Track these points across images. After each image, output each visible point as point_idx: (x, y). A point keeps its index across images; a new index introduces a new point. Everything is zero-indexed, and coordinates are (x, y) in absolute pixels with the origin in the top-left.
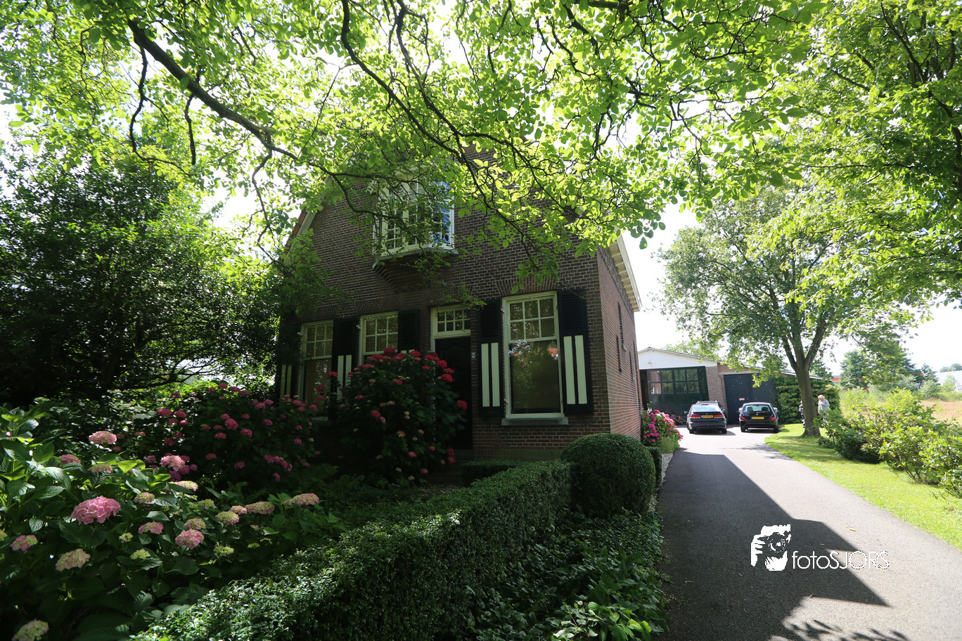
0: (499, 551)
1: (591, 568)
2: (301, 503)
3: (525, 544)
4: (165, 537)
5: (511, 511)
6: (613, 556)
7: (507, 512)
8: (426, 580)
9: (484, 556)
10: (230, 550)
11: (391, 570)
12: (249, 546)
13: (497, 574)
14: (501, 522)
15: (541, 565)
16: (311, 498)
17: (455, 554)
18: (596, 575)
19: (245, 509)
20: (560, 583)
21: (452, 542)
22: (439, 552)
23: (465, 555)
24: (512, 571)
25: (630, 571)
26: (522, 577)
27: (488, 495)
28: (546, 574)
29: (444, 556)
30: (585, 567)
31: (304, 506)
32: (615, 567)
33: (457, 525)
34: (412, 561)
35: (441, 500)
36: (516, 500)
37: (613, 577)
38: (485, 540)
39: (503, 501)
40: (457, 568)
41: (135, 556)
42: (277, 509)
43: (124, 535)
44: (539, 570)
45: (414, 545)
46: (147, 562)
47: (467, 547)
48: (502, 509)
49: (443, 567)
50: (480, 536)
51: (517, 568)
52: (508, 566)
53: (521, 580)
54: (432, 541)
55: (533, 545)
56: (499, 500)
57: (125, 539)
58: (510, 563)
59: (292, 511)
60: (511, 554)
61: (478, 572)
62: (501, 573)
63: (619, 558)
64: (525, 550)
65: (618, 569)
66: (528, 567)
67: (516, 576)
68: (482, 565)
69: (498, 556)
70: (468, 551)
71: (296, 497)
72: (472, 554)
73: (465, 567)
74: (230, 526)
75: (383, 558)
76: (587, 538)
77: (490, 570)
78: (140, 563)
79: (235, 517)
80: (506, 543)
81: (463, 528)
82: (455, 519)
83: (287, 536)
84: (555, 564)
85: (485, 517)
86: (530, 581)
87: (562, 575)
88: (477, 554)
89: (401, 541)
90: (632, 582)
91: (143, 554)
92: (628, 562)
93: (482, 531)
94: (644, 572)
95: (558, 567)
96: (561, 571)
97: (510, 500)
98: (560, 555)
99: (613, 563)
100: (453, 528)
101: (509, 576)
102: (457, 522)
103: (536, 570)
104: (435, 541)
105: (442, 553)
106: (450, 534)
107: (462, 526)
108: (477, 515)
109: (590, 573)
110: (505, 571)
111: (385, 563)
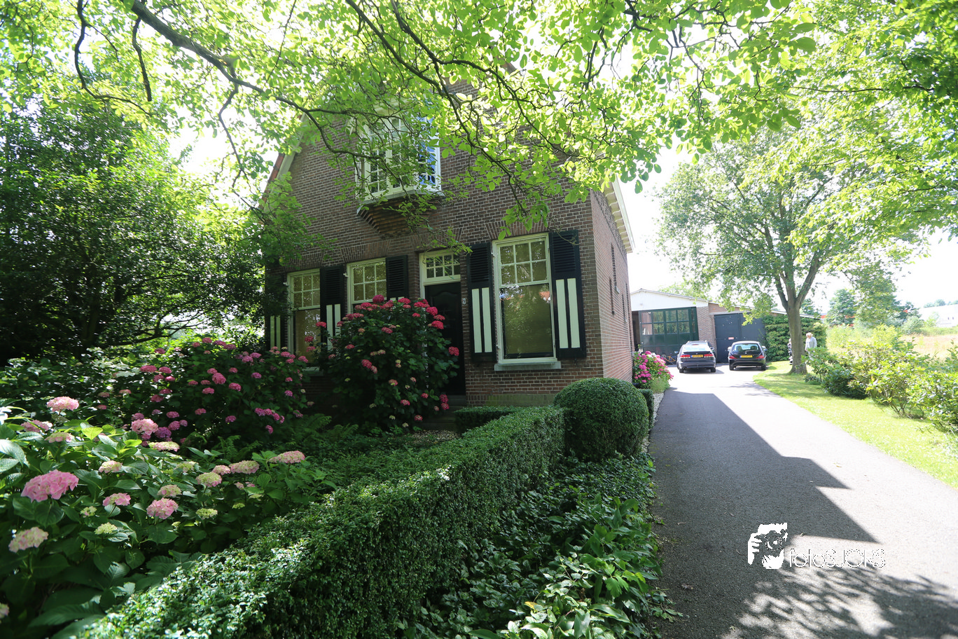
0: (492, 501)
1: (585, 516)
2: (286, 461)
3: (518, 492)
4: (135, 507)
5: (503, 461)
6: (607, 502)
7: (499, 463)
8: (416, 539)
9: (476, 509)
10: (213, 512)
11: (376, 534)
12: (234, 507)
13: (490, 524)
14: (493, 473)
15: (535, 513)
16: (296, 456)
17: (445, 510)
18: (591, 524)
19: (227, 469)
20: (554, 532)
21: (441, 499)
22: (427, 510)
23: (456, 510)
24: (506, 520)
25: (624, 518)
26: (516, 525)
27: (479, 447)
28: (539, 521)
29: (434, 514)
30: (579, 516)
31: (289, 464)
32: (609, 514)
33: (447, 482)
34: (398, 523)
35: (431, 454)
36: (508, 449)
37: (607, 525)
38: (477, 492)
39: (495, 451)
40: (448, 524)
41: (99, 531)
42: (262, 468)
43: (86, 509)
44: (532, 518)
45: (400, 507)
46: (113, 535)
47: (458, 502)
48: (494, 460)
49: (433, 525)
50: (472, 489)
51: (510, 516)
52: (502, 515)
53: (515, 528)
54: (420, 500)
55: (526, 492)
56: (490, 452)
57: (87, 514)
58: (504, 512)
60: (504, 504)
61: (470, 525)
62: (494, 523)
63: (612, 505)
64: (519, 498)
65: (612, 517)
66: (521, 515)
67: (510, 525)
68: (474, 517)
69: (491, 507)
70: (458, 506)
71: (280, 456)
72: (464, 509)
73: (457, 521)
74: (212, 488)
75: (366, 523)
76: (580, 483)
77: (482, 521)
78: (104, 537)
79: (218, 479)
80: (498, 493)
81: (453, 483)
82: (444, 475)
83: (273, 495)
84: (548, 510)
85: (476, 470)
86: (524, 528)
87: (554, 523)
88: (469, 508)
89: (385, 503)
90: (625, 529)
91: (109, 528)
92: (622, 508)
93: (474, 484)
94: (639, 518)
95: (552, 514)
96: (555, 519)
97: (502, 450)
98: (553, 500)
99: (607, 510)
100: (443, 485)
101: (502, 525)
102: (447, 477)
103: (530, 517)
104: (423, 500)
105: (431, 511)
106: (440, 491)
107: (452, 481)
108: (467, 468)
109: (584, 522)
110: (499, 521)
111: (368, 529)
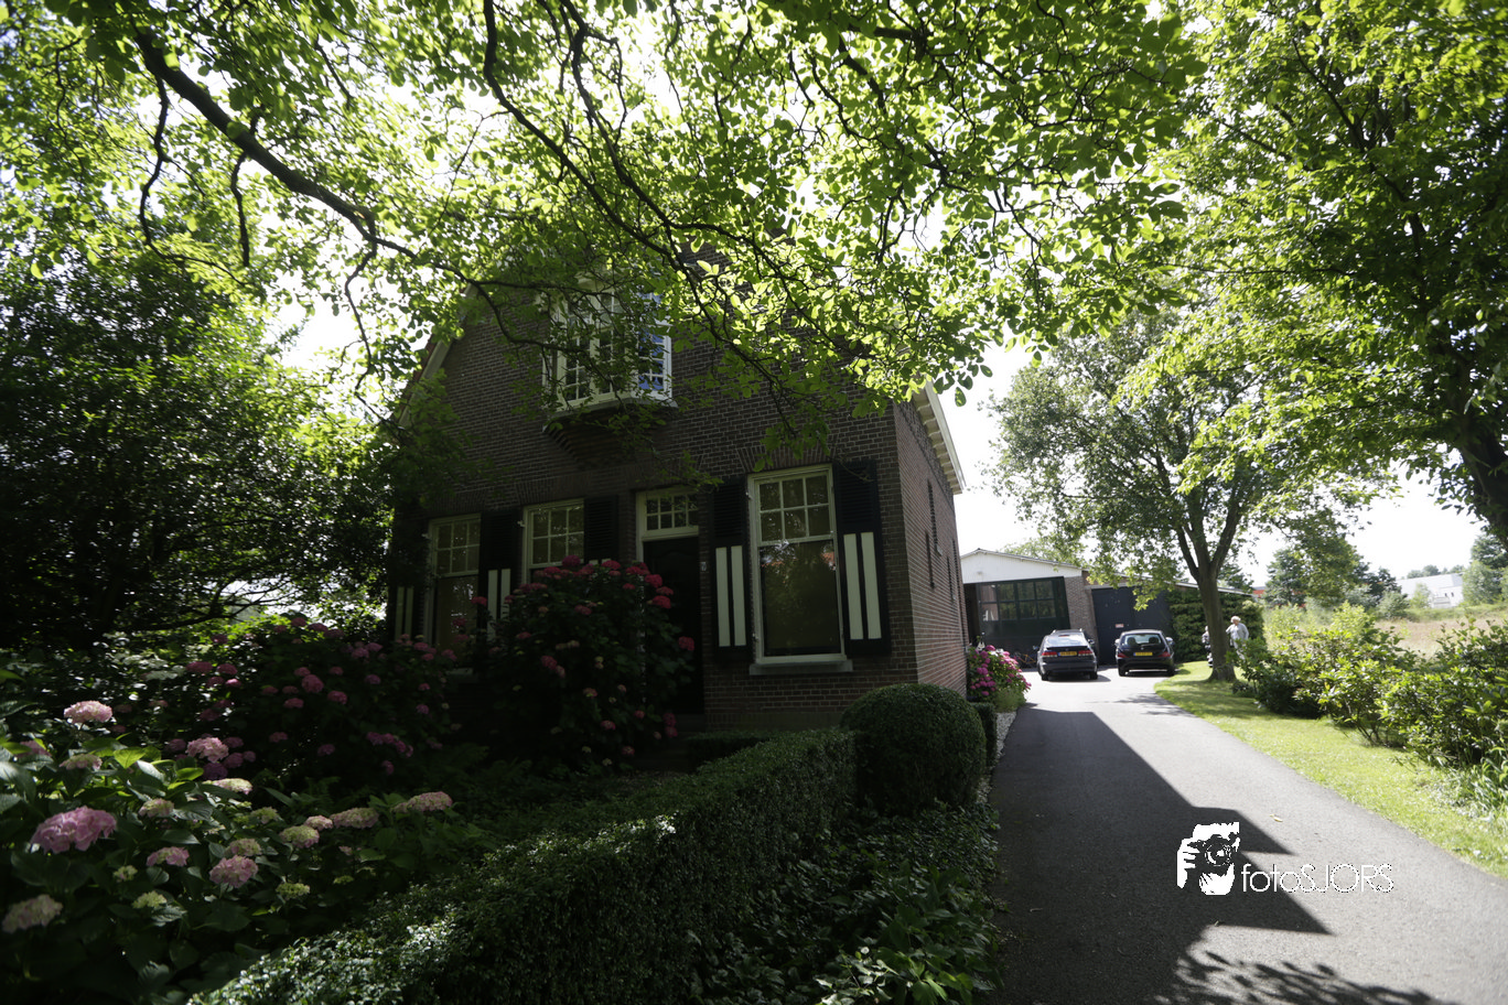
0: (741, 873)
1: (884, 894)
2: (423, 808)
3: (783, 861)
4: (191, 871)
5: (760, 809)
6: (919, 875)
7: (753, 811)
8: (622, 923)
9: (716, 882)
10: (303, 888)
11: (563, 909)
12: (336, 881)
13: (737, 910)
14: (743, 827)
15: (808, 894)
16: (438, 800)
17: (668, 881)
18: (889, 905)
19: (328, 821)
20: (837, 920)
21: (663, 862)
22: (642, 878)
23: (685, 882)
24: (763, 905)
25: (945, 897)
26: (778, 913)
27: (722, 786)
28: (815, 907)
29: (651, 884)
30: (874, 894)
31: (427, 812)
32: (920, 891)
33: (672, 835)
34: (598, 895)
35: (648, 796)
36: (767, 791)
37: (916, 906)
38: (718, 856)
39: (747, 793)
40: (672, 903)
41: (139, 903)
42: (383, 819)
43: (122, 870)
44: (805, 902)
45: (600, 869)
46: (161, 911)
47: (689, 869)
48: (745, 806)
49: (649, 902)
50: (710, 851)
51: (770, 899)
52: (756, 896)
53: (777, 918)
54: (630, 861)
55: (795, 863)
56: (739, 793)
57: (123, 877)
58: (760, 892)
59: (409, 822)
60: (760, 878)
61: (707, 908)
62: (743, 908)
63: (928, 877)
64: (783, 870)
65: (925, 895)
66: (787, 898)
67: (769, 912)
68: (713, 896)
69: (739, 881)
70: (689, 876)
71: (413, 799)
72: (697, 881)
73: (686, 900)
74: (305, 850)
75: (550, 892)
76: (880, 848)
77: (725, 903)
78: (148, 913)
79: (313, 834)
80: (752, 859)
81: (682, 838)
82: (667, 825)
83: (399, 863)
84: (830, 890)
85: (717, 821)
86: (790, 919)
87: (841, 907)
88: (704, 879)
89: (579, 863)
90: (946, 913)
91: (156, 899)
92: (941, 884)
93: (713, 843)
94: (964, 897)
95: (834, 894)
96: (839, 901)
97: (757, 792)
98: (839, 875)
99: (918, 886)
100: (665, 840)
101: (757, 913)
102: (671, 829)
103: (800, 900)
104: (636, 861)
105: (647, 881)
106: (660, 849)
107: (679, 835)
108: (704, 817)
109: (881, 902)
110: (751, 905)
111: (552, 900)
